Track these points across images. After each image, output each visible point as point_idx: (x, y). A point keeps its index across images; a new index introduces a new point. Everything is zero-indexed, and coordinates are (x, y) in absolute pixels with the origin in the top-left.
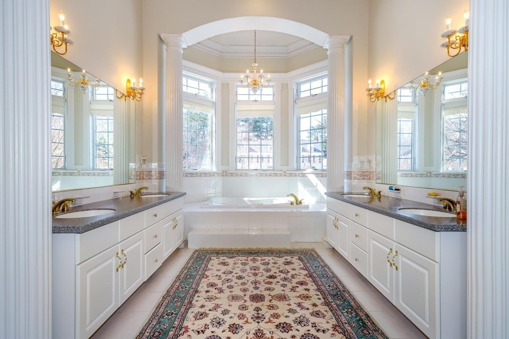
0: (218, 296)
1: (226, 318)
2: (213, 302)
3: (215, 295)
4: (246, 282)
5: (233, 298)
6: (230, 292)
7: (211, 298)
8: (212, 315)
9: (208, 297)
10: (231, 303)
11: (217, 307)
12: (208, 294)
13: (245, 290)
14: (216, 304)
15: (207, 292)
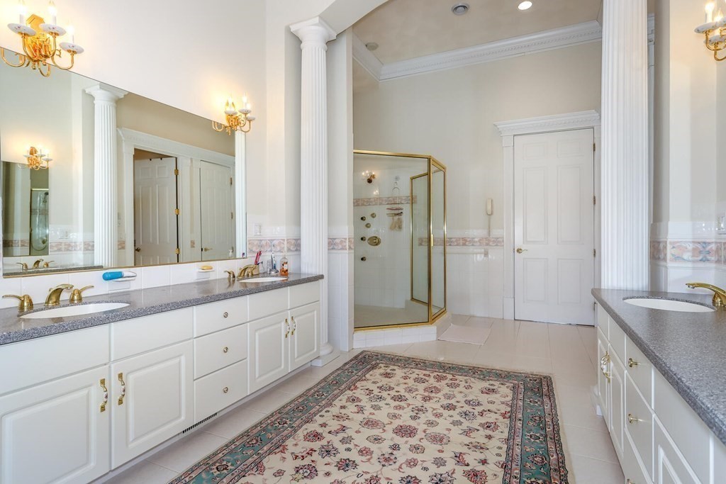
0: (465, 450)
1: (457, 418)
2: (473, 440)
3: (470, 451)
4: (404, 466)
5: (441, 440)
6: (443, 452)
7: (475, 447)
8: (475, 424)
9: (481, 450)
10: (446, 432)
11: (467, 432)
12: (483, 457)
13: (416, 448)
14: (470, 436)
15: (484, 462)
